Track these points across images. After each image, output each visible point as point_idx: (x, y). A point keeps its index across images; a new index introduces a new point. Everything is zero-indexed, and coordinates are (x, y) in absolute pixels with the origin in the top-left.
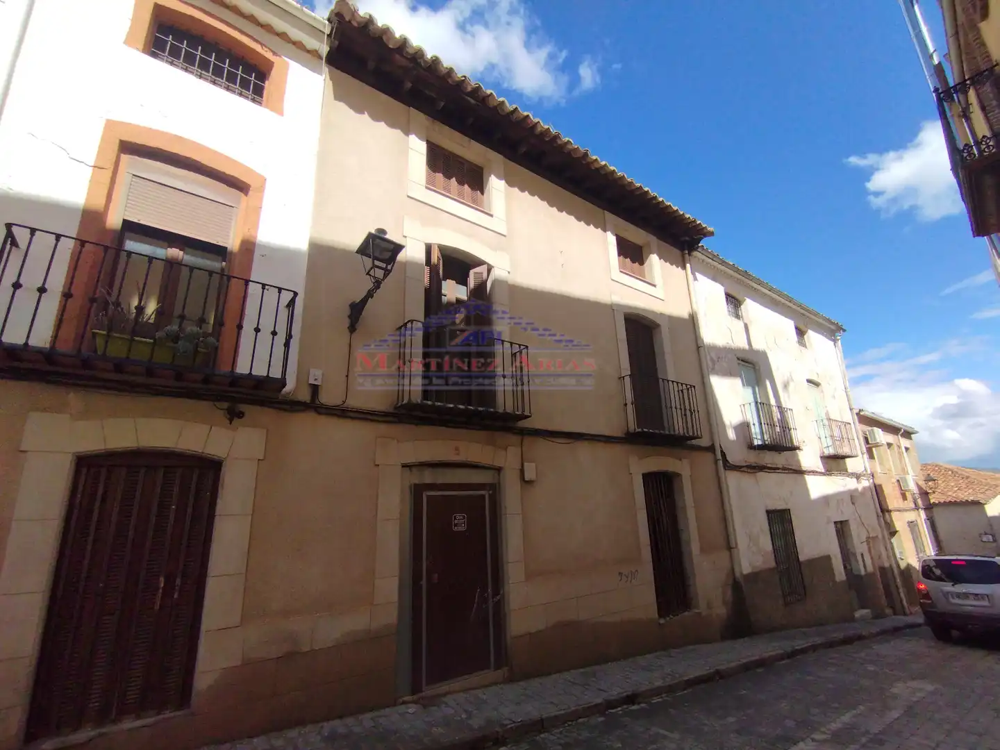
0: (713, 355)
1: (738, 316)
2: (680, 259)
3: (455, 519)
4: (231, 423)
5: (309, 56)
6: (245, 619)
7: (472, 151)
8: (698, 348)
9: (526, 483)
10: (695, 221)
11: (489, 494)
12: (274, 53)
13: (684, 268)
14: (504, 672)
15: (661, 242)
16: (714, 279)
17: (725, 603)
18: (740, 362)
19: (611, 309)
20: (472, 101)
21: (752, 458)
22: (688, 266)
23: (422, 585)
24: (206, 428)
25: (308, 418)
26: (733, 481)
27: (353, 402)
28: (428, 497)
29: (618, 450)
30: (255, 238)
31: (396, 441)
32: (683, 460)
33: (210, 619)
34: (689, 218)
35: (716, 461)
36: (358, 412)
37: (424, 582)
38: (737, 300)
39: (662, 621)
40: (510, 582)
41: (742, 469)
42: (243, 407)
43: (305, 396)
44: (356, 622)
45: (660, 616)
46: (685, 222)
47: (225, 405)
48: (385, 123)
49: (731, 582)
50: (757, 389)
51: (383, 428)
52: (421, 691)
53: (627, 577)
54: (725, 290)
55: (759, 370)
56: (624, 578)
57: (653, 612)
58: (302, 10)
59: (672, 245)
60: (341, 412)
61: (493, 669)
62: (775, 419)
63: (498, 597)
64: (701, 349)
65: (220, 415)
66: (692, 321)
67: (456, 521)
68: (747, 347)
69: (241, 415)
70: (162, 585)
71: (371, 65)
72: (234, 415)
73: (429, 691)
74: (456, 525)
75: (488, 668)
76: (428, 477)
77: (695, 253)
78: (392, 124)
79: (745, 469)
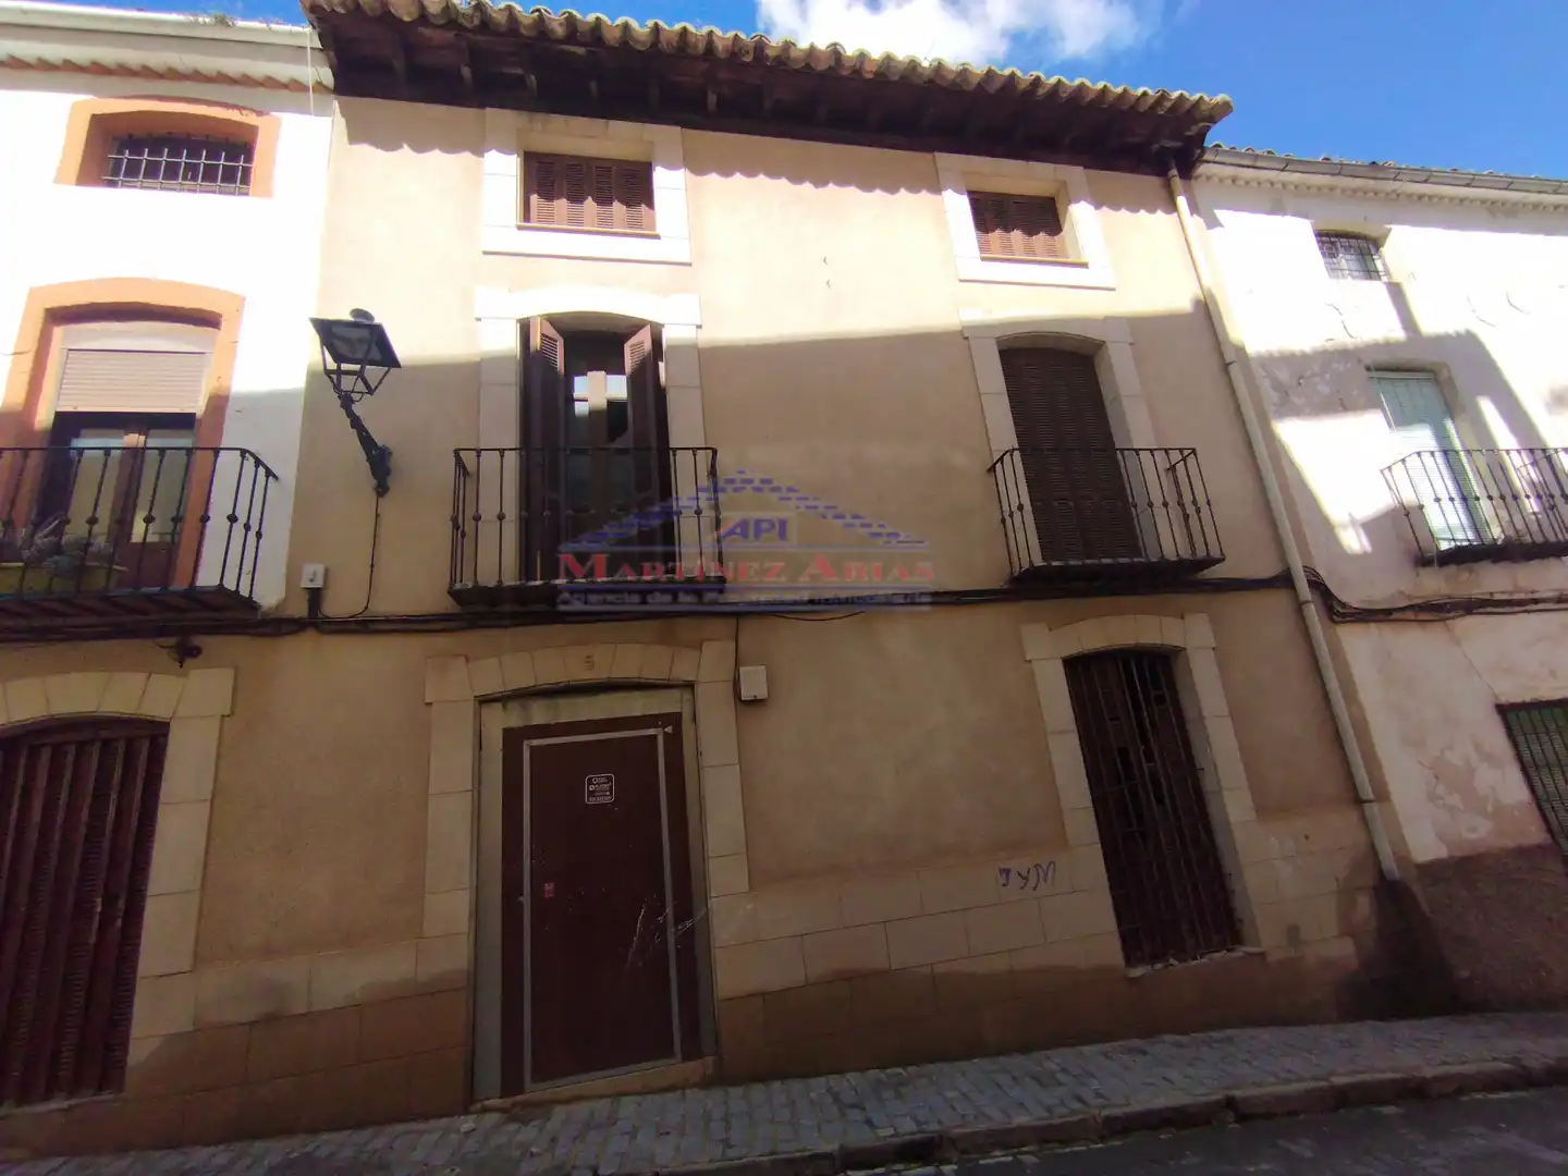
0: (1283, 375)
1: (1370, 273)
2: (1163, 193)
3: (590, 783)
4: (181, 666)
5: (285, 92)
6: (199, 960)
7: (613, 139)
8: (1226, 367)
9: (747, 706)
10: (1163, 97)
11: (666, 734)
12: (260, 113)
13: (1172, 207)
14: (704, 1066)
15: (1093, 173)
16: (1277, 209)
17: (1348, 930)
18: (1374, 374)
19: (963, 339)
20: (581, 51)
21: (1434, 584)
22: (1182, 201)
23: (521, 904)
24: (143, 676)
25: (307, 642)
26: (1360, 646)
27: (384, 607)
28: (532, 749)
29: (988, 619)
30: (229, 388)
31: (463, 659)
32: (1186, 617)
33: (150, 961)
34: (1145, 94)
35: (1299, 607)
36: (388, 620)
37: (526, 899)
38: (1365, 238)
39: (1137, 972)
40: (712, 895)
41: (1392, 617)
42: (198, 640)
43: (300, 609)
44: (391, 967)
45: (1131, 959)
46: (1143, 108)
47: (172, 641)
48: (440, 149)
49: (1369, 879)
50: (1450, 425)
51: (442, 641)
52: (521, 1091)
53: (1026, 878)
54: (1313, 225)
55: (1451, 380)
56: (1015, 880)
57: (1110, 950)
58: (270, 29)
59: (1132, 170)
60: (363, 625)
61: (679, 1056)
62: (1519, 484)
63: (688, 924)
64: (1235, 370)
65: (165, 658)
66: (1206, 313)
67: (592, 788)
68: (1398, 334)
69: (194, 652)
70: (99, 909)
71: (399, 64)
72: (186, 653)
73: (534, 1091)
74: (591, 794)
75: (669, 1053)
76: (539, 714)
77: (1202, 169)
78: (451, 147)
79: (1409, 615)
